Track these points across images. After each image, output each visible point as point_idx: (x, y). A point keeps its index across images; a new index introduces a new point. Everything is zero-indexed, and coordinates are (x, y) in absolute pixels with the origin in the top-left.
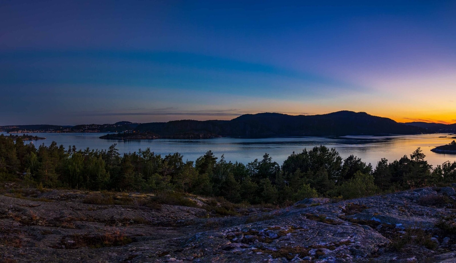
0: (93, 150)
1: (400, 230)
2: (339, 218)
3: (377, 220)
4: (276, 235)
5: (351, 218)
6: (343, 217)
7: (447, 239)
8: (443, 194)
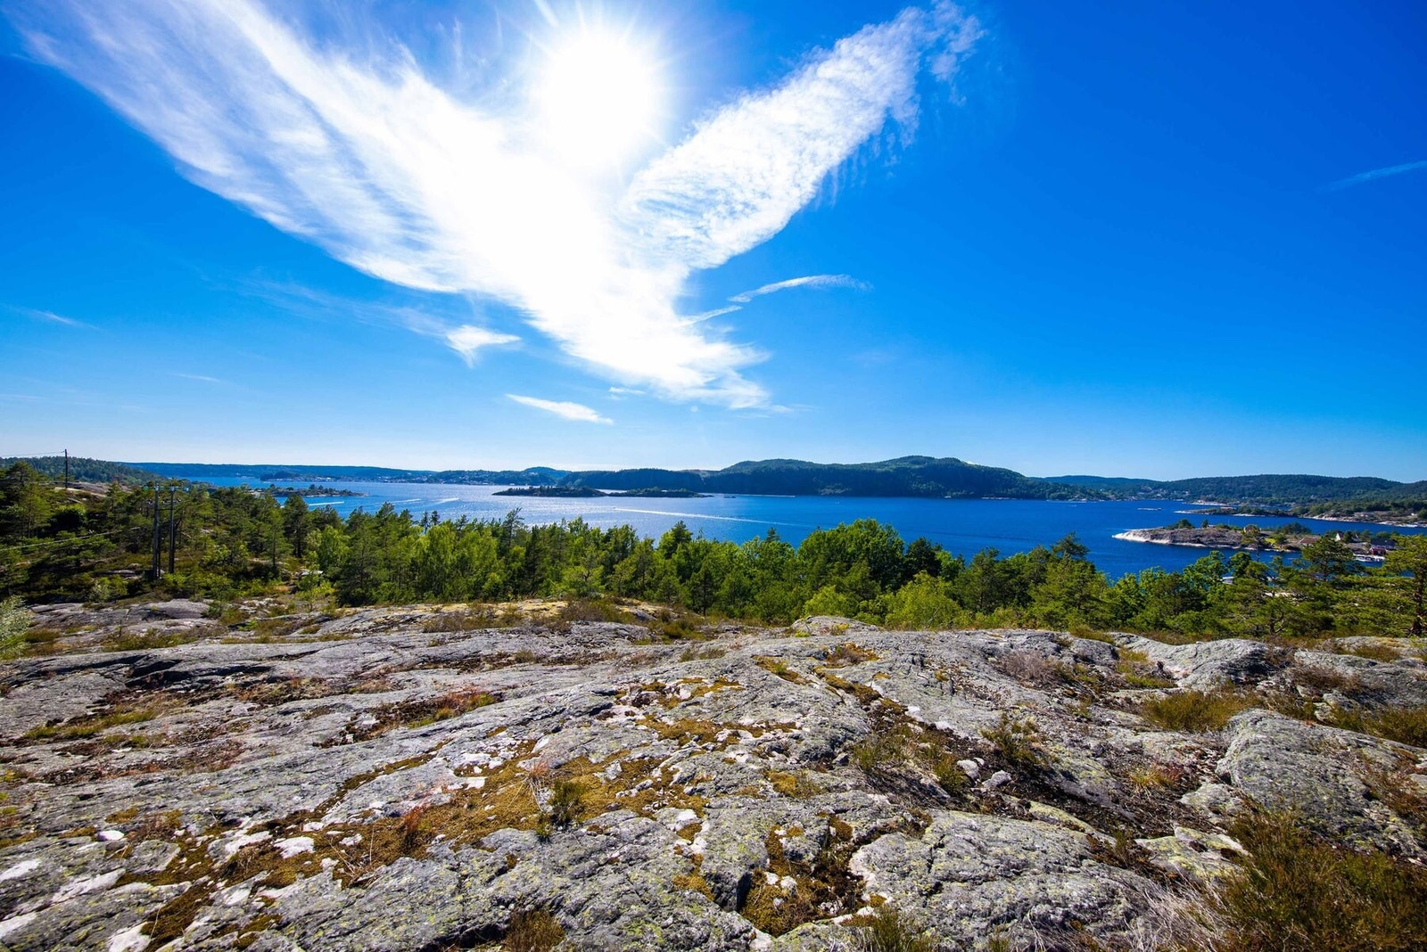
0: (476, 520)
1: (912, 721)
2: (812, 670)
3: (878, 688)
4: (689, 694)
5: (833, 675)
6: (819, 671)
7: (1000, 776)
8: (1076, 657)
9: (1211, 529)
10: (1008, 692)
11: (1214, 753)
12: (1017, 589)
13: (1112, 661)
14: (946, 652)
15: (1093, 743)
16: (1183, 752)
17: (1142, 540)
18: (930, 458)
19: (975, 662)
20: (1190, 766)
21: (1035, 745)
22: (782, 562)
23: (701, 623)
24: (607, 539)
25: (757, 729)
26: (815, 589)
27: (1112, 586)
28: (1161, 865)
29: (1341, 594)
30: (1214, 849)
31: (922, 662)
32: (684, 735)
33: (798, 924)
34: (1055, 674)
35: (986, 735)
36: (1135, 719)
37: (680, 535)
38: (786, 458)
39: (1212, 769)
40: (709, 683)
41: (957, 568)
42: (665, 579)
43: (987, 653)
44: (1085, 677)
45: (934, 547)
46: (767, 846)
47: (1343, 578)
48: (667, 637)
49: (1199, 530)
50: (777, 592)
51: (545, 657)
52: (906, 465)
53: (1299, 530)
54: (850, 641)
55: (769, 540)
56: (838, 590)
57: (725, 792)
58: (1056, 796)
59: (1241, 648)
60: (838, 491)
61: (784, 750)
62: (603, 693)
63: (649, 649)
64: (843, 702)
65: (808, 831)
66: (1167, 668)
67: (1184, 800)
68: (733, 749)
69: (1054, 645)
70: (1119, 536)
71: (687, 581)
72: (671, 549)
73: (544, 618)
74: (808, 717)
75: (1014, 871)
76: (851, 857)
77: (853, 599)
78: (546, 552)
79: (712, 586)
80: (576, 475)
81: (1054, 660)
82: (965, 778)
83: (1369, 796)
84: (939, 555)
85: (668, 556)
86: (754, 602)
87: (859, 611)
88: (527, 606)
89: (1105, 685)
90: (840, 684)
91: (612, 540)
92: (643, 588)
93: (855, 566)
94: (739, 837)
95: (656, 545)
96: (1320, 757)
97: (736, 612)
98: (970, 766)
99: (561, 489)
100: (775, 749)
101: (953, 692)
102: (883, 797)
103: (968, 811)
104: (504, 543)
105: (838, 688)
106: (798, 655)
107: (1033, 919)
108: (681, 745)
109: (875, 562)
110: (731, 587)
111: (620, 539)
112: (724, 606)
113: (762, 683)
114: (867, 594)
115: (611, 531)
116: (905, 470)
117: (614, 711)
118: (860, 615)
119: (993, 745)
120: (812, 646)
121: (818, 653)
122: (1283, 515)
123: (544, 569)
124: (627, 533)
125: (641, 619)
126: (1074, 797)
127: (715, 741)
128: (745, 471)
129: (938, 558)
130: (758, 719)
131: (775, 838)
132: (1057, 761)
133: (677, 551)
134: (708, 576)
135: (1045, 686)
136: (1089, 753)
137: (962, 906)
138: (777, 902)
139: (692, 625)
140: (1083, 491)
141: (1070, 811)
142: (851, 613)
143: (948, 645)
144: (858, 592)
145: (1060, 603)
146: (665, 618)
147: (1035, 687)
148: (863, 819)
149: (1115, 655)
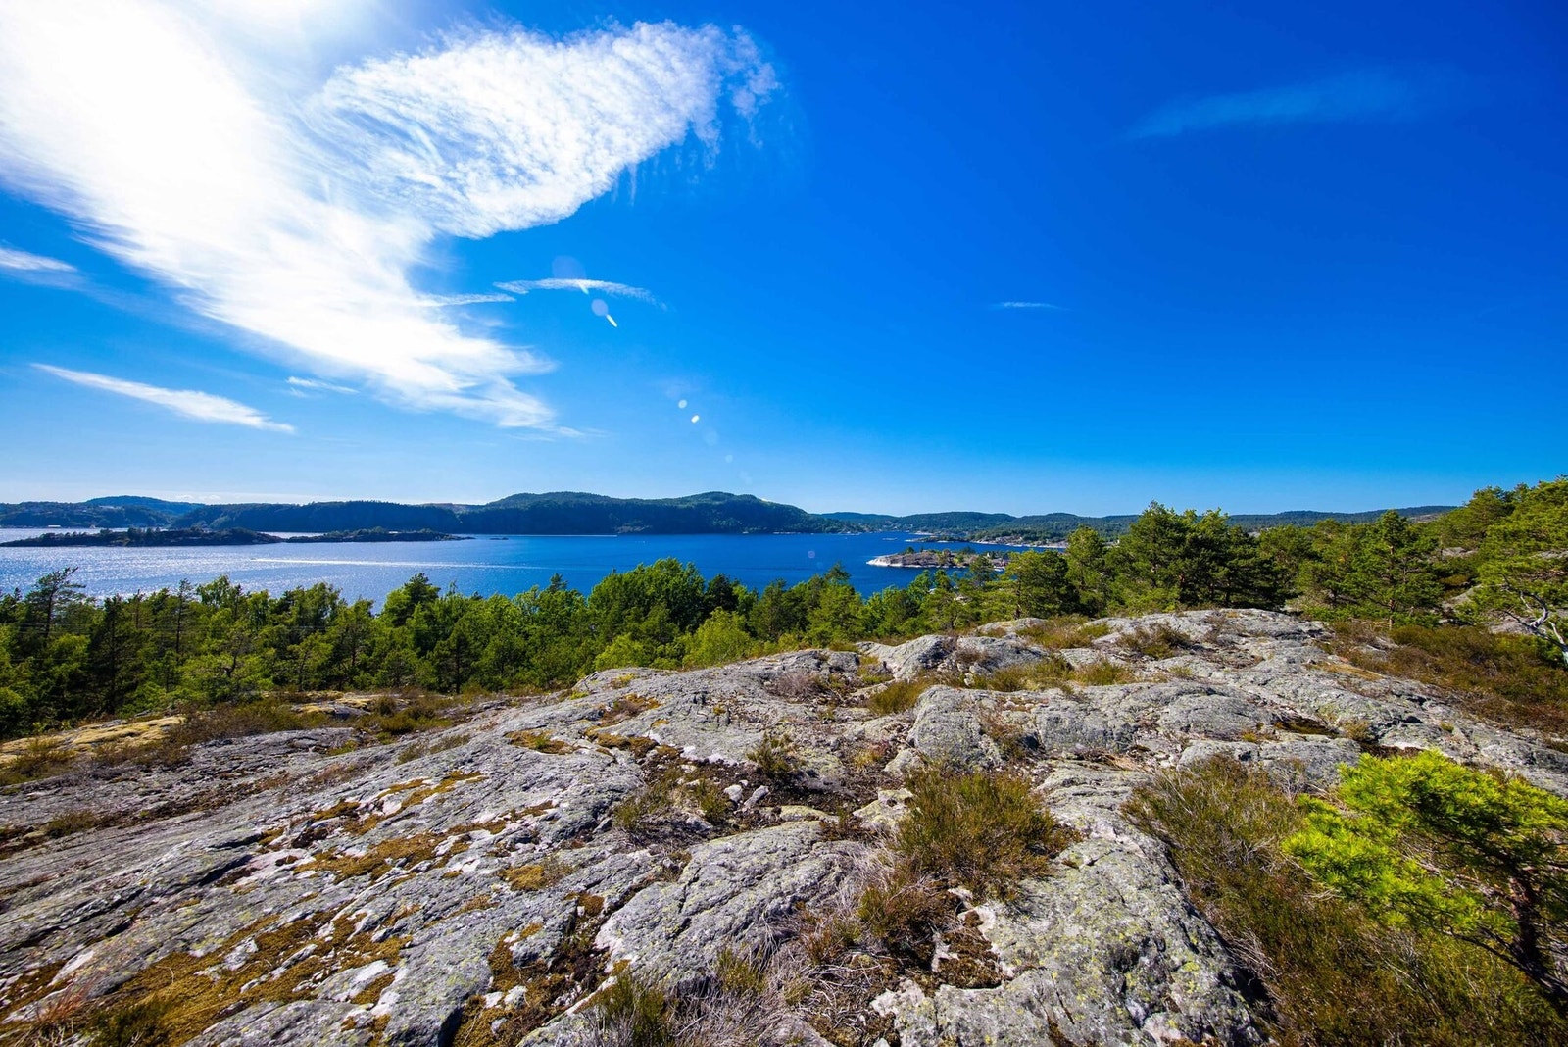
1: (686, 761)
2: (582, 734)
3: (655, 737)
4: (399, 806)
5: (607, 733)
6: (591, 733)
7: (762, 790)
8: (831, 668)
9: (925, 553)
10: (775, 711)
11: (907, 726)
12: (799, 615)
13: (855, 667)
14: (728, 685)
15: (832, 740)
16: (888, 730)
17: (885, 564)
18: (730, 495)
19: (752, 689)
20: (892, 740)
21: (790, 754)
22: (569, 614)
23: (444, 705)
24: (283, 607)
25: (498, 823)
26: (609, 640)
27: (866, 605)
28: (868, 827)
29: (985, 595)
30: (901, 801)
31: (703, 699)
32: (383, 862)
33: (522, 1036)
34: (813, 686)
35: (751, 757)
36: (864, 711)
37: (419, 592)
38: (577, 491)
39: (905, 738)
40: (432, 783)
41: (752, 600)
42: (391, 655)
43: (764, 678)
44: (836, 685)
45: (732, 583)
46: (491, 962)
47: (988, 584)
48: (388, 735)
49: (919, 555)
50: (562, 650)
51: (126, 813)
52: (708, 501)
53: (970, 551)
54: (632, 692)
55: (553, 590)
56: (634, 638)
57: (438, 919)
58: (799, 795)
59: (929, 641)
60: (638, 529)
61: (531, 838)
62: (233, 844)
63: (352, 757)
64: (615, 761)
65: (549, 923)
66: (889, 665)
67: (887, 769)
68: (459, 859)
69: (816, 661)
70: (871, 562)
71: (429, 653)
72: (403, 612)
73: (127, 750)
74: (569, 790)
75: (757, 877)
76: (599, 930)
77: (650, 645)
78: (140, 639)
79: (469, 655)
80: (215, 511)
81: (814, 673)
82: (728, 804)
83: (982, 733)
84: (736, 590)
85: (399, 622)
86: (530, 666)
87: (656, 657)
88: (84, 737)
89: (851, 686)
90: (614, 742)
91: (294, 609)
92: (353, 673)
93: (653, 610)
94: (450, 969)
95: (377, 609)
96: (961, 712)
97: (505, 682)
98: (734, 791)
99: (181, 534)
100: (521, 841)
101: (729, 722)
102: (645, 852)
103: (730, 834)
104: (32, 632)
105: (611, 747)
106: (567, 721)
107: (766, 916)
108: (374, 879)
109: (675, 604)
110: (497, 652)
111: (309, 605)
112: (486, 677)
113: (514, 765)
114: (664, 637)
115: (289, 596)
116: (707, 506)
117: (255, 865)
118: (656, 661)
119: (756, 764)
120: (585, 707)
121: (593, 713)
122: (963, 541)
123: (139, 668)
124: (324, 597)
125: (343, 717)
126: (816, 791)
127: (434, 857)
128: (520, 505)
129: (735, 593)
130: (500, 811)
131: (502, 948)
132: (804, 763)
133: (415, 615)
134: (462, 642)
135: (806, 699)
136: (829, 749)
137: (706, 933)
138: (497, 1024)
139: (431, 711)
140: (848, 525)
141: (811, 805)
142: (646, 661)
143: (728, 679)
144: (655, 637)
145: (828, 624)
146: (386, 709)
147: (799, 702)
148: (618, 884)
149: (857, 661)
